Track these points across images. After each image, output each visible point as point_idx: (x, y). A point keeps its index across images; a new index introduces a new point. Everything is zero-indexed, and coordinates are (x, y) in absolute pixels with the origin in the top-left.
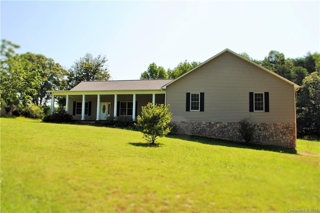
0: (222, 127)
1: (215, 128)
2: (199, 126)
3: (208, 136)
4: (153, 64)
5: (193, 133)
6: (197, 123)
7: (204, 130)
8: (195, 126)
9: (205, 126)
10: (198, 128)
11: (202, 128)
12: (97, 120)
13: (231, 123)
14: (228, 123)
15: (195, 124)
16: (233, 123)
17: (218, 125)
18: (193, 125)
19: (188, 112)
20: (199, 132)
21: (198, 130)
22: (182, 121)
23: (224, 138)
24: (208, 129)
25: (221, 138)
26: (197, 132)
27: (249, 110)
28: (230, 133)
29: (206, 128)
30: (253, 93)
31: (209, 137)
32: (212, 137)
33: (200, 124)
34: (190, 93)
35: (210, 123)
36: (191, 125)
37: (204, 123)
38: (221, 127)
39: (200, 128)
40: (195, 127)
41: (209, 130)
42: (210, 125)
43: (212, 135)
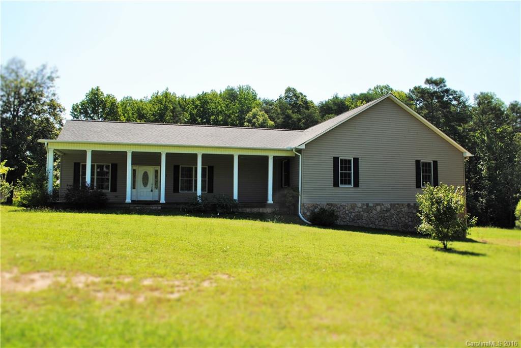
0: (384, 211)
1: (374, 212)
2: (352, 211)
3: (365, 225)
4: (97, 90)
5: (344, 222)
6: (350, 205)
7: (359, 217)
8: (347, 210)
9: (361, 210)
10: (351, 213)
11: (357, 213)
12: (161, 202)
13: (394, 205)
14: (391, 205)
15: (347, 208)
16: (397, 204)
17: (378, 208)
18: (344, 208)
19: (336, 188)
20: (353, 220)
21: (352, 217)
22: (328, 202)
23: (386, 228)
24: (365, 215)
25: (382, 227)
26: (350, 219)
27: (415, 186)
28: (393, 219)
29: (362, 213)
30: (420, 161)
31: (367, 226)
32: (371, 226)
33: (353, 207)
34: (338, 158)
35: (367, 205)
36: (342, 208)
37: (359, 205)
38: (382, 211)
39: (354, 214)
40: (347, 212)
41: (367, 216)
42: (368, 209)
43: (370, 223)
